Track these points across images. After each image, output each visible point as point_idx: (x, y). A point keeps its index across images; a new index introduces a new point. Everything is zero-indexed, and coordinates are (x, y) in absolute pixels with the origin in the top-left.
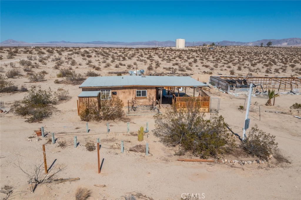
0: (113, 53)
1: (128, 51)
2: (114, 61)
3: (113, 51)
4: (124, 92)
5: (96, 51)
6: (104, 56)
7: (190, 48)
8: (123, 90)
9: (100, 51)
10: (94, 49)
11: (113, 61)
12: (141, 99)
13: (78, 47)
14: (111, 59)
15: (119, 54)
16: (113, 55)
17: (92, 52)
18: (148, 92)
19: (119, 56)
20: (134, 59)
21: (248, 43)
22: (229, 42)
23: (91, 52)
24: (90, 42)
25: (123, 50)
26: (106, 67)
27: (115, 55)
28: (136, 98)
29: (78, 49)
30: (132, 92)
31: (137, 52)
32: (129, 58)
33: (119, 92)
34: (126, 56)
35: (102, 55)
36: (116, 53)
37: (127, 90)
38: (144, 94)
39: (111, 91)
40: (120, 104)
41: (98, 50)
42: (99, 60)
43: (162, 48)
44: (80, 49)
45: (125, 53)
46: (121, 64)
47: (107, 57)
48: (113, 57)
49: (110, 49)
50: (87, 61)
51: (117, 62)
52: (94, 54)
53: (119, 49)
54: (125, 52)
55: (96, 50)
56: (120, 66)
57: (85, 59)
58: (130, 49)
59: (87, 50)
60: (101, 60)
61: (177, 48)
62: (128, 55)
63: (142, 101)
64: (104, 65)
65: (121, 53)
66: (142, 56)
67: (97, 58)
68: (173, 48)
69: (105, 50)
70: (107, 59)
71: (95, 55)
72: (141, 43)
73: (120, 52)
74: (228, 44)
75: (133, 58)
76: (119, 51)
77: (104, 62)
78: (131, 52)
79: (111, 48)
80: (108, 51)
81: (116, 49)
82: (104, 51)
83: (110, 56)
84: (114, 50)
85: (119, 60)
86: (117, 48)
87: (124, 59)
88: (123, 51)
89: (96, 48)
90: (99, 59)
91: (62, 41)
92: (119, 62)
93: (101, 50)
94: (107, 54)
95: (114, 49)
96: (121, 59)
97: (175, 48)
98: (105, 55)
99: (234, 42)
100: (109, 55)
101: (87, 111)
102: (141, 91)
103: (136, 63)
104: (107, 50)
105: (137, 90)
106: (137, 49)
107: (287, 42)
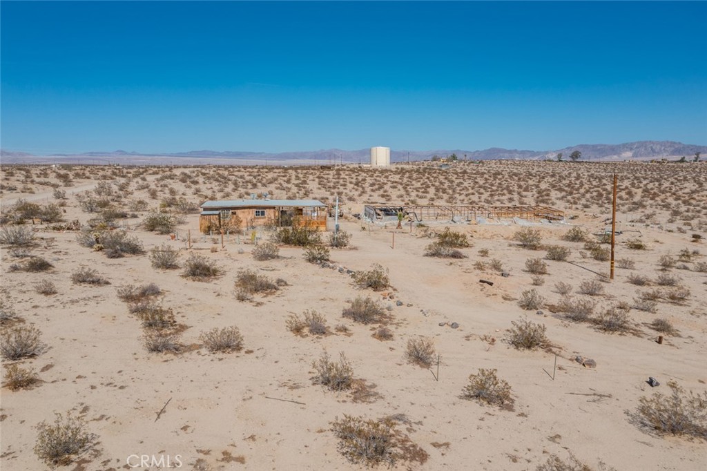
0: (236, 176)
1: (267, 172)
2: (236, 190)
3: (236, 173)
4: (243, 212)
5: (204, 174)
6: (220, 182)
7: (400, 166)
8: (243, 210)
9: (212, 173)
10: (199, 169)
11: (234, 190)
12: (260, 218)
13: (167, 167)
14: (231, 186)
15: (248, 178)
16: (236, 181)
17: (197, 176)
18: (267, 212)
19: (247, 182)
20: (272, 187)
21: (547, 153)
22: (506, 151)
23: (194, 174)
24: (184, 153)
25: (256, 170)
26: (224, 197)
27: (240, 180)
28: (255, 218)
29: (167, 169)
30: (251, 212)
31: (283, 174)
32: (264, 185)
33: (238, 212)
34: (260, 182)
35: (217, 180)
36: (242, 177)
37: (246, 210)
38: (263, 214)
39: (231, 211)
40: (239, 222)
41: (207, 172)
42: (212, 188)
43: (343, 166)
44: (171, 169)
45: (260, 177)
46: (248, 194)
47: (225, 183)
48: (235, 184)
49: (231, 169)
50: (193, 190)
51: (242, 191)
52: (201, 179)
53: (248, 170)
54: (259, 175)
55: (204, 171)
56: (246, 196)
57: (189, 187)
58: (271, 169)
59: (187, 171)
60: (216, 189)
61: (374, 166)
62: (264, 181)
63: (261, 221)
64: (222, 194)
65: (251, 177)
66: (288, 181)
67: (209, 186)
68: (365, 166)
69: (221, 172)
70: (225, 187)
71: (204, 180)
72: (303, 155)
73: (250, 175)
74: (501, 154)
75: (270, 185)
76: (248, 173)
77: (221, 191)
78: (270, 176)
79: (233, 167)
80: (226, 173)
81: (243, 170)
82: (218, 174)
83: (230, 182)
84: (239, 171)
85: (246, 188)
86: (245, 168)
87: (255, 186)
88: (256, 174)
89: (203, 167)
90: (213, 186)
91: (118, 151)
92: (245, 190)
93: (214, 171)
94: (225, 178)
95: (238, 169)
96: (250, 186)
97: (369, 166)
98: (222, 180)
99: (516, 151)
100: (229, 180)
101: (209, 228)
102: (261, 211)
103: (272, 192)
104: (224, 172)
105: (256, 210)
106: (286, 170)
107: (631, 149)
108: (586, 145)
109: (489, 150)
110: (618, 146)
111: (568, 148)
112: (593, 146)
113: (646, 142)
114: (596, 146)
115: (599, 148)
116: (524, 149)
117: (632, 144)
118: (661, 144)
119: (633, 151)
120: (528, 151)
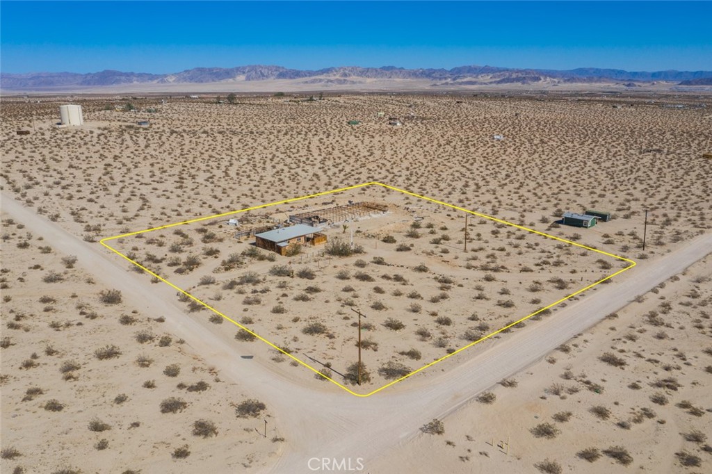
61: (68, 125)
74: (117, 78)
107: (244, 73)
108: (203, 68)
109: (103, 73)
110: (232, 70)
111: (186, 71)
112: (209, 69)
113: (256, 66)
114: (212, 69)
115: (214, 71)
116: (142, 72)
117: (244, 68)
118: (269, 68)
119: (246, 75)
120: (147, 74)
